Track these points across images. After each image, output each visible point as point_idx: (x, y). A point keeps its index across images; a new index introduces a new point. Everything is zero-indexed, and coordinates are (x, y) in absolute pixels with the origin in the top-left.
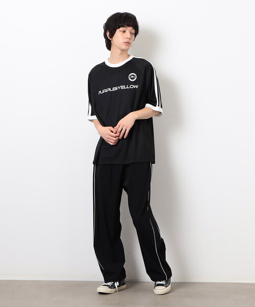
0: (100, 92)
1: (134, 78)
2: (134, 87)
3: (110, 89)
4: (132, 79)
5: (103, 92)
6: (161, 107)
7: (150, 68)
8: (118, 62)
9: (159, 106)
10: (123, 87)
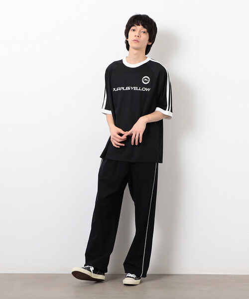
0: (115, 89)
1: (147, 81)
2: (146, 89)
3: (123, 88)
4: (145, 81)
5: (117, 90)
6: (171, 111)
7: (163, 75)
8: (135, 63)
9: (168, 110)
10: (135, 88)
